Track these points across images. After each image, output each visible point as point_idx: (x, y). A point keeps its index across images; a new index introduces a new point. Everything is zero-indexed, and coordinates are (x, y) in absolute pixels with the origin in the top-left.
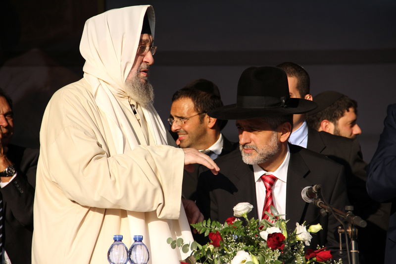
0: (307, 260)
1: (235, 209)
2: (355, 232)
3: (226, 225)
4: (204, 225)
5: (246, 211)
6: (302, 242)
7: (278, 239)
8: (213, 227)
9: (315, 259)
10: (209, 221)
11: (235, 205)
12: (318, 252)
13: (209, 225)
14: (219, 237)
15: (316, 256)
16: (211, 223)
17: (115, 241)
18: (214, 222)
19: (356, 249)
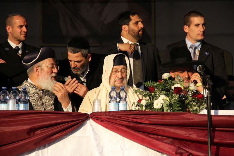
0: (193, 99)
1: (162, 76)
2: (210, 87)
3: (158, 83)
4: (148, 83)
5: (168, 77)
6: (192, 91)
7: (178, 89)
8: (152, 84)
9: (196, 98)
10: (151, 81)
11: (163, 74)
12: (198, 95)
13: (150, 83)
14: (153, 88)
15: (197, 97)
16: (151, 82)
17: (112, 89)
18: (153, 82)
19: (210, 94)
